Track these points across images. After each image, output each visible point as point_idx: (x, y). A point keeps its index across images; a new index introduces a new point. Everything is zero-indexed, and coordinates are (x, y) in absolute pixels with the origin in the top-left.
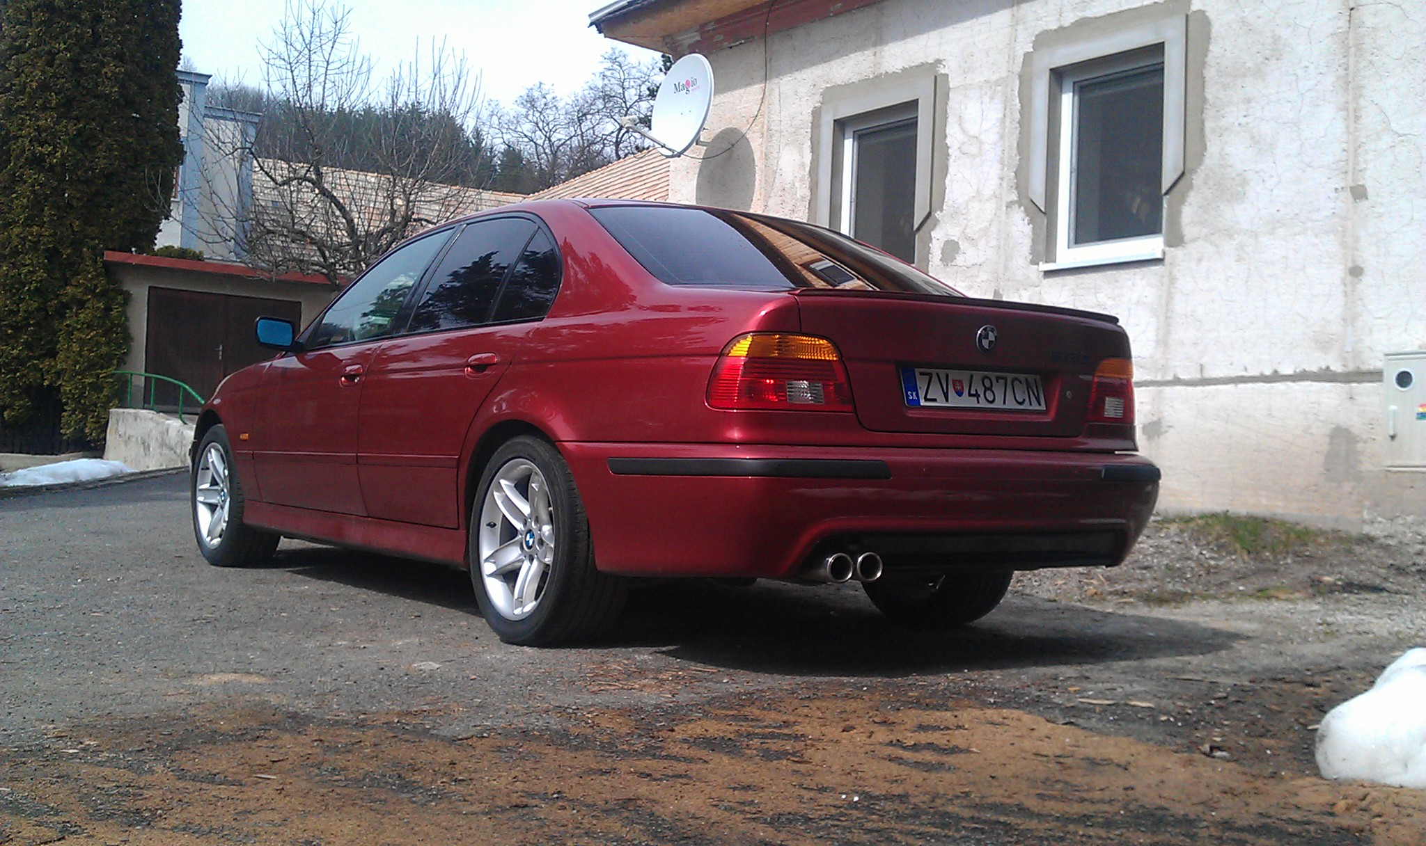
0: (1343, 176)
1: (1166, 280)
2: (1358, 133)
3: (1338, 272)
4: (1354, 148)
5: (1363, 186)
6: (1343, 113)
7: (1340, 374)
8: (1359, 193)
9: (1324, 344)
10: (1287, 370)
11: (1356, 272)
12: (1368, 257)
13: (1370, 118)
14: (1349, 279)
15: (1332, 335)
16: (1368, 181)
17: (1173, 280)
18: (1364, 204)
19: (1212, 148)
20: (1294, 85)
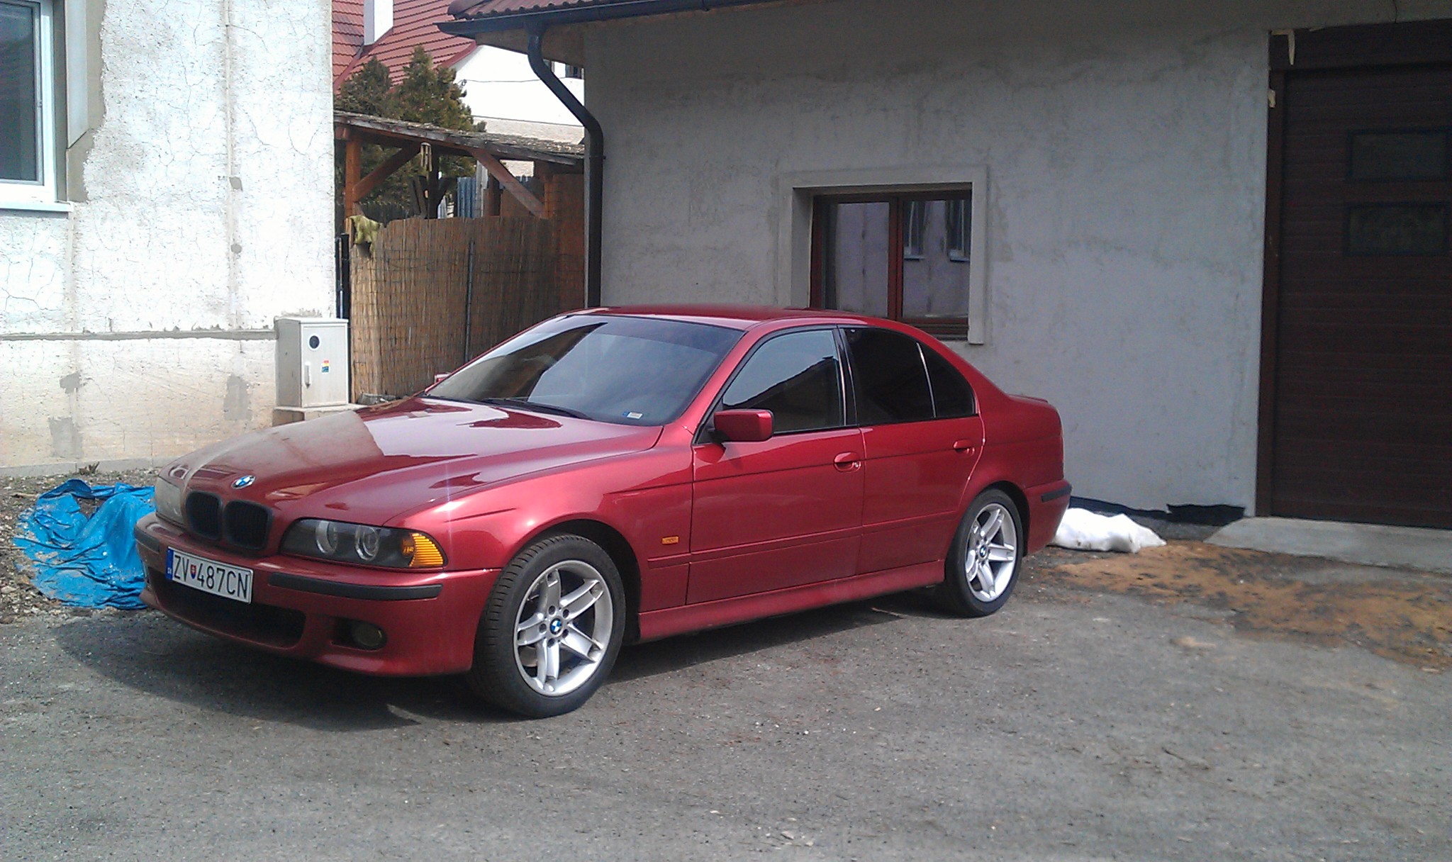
0: (224, 167)
1: (71, 234)
2: (234, 134)
3: (223, 248)
4: (232, 146)
5: (238, 179)
6: (222, 113)
7: (229, 333)
8: (236, 184)
9: (215, 307)
10: (185, 327)
11: (236, 249)
12: (245, 239)
13: (242, 124)
14: (231, 253)
15: (221, 299)
16: (242, 175)
17: (77, 235)
18: (240, 195)
19: (112, 113)
20: (183, 75)
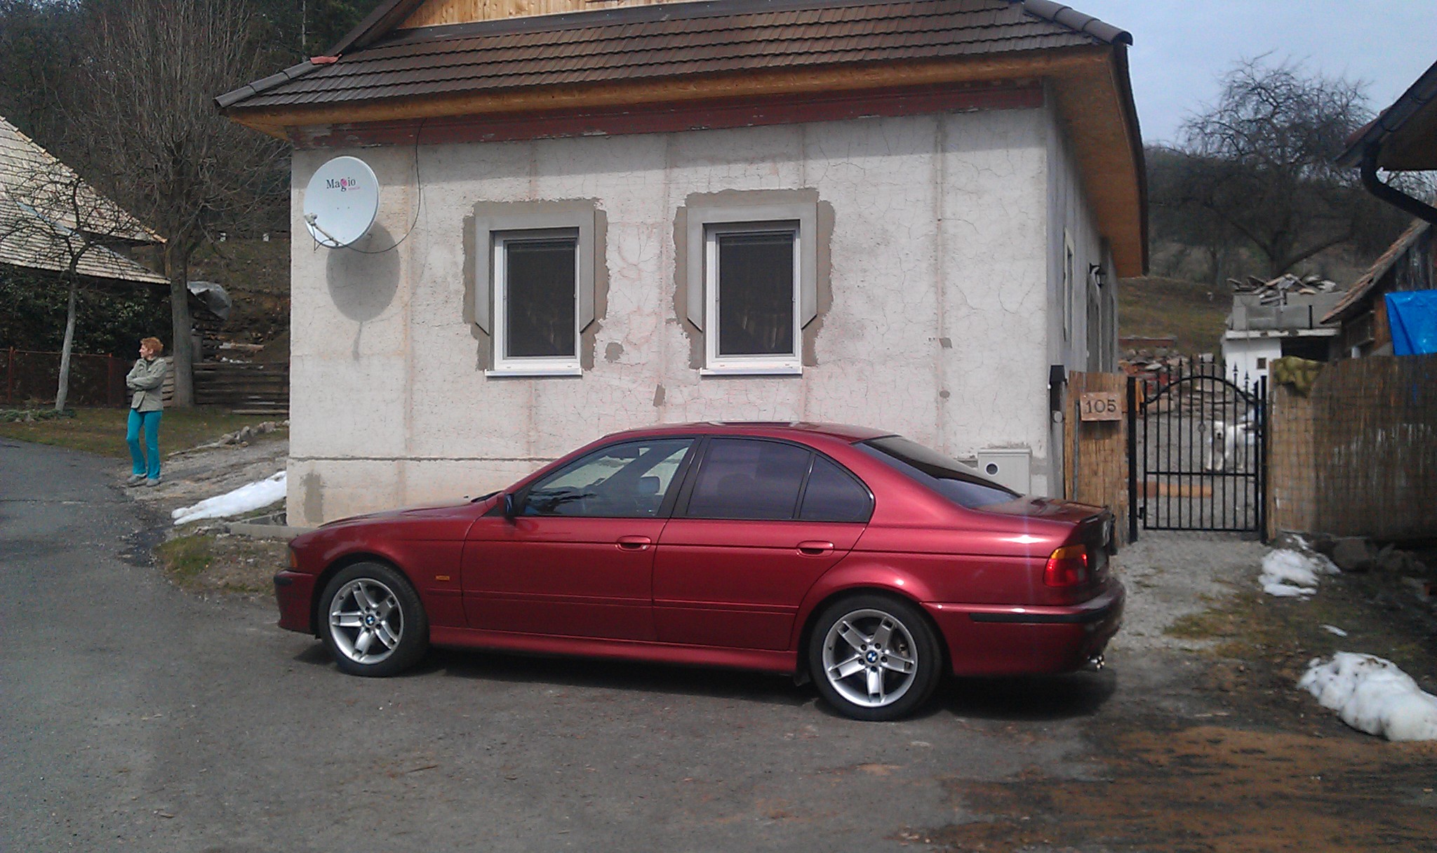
0: (934, 330)
1: (804, 389)
2: (944, 304)
3: (932, 394)
4: (942, 313)
5: (948, 339)
6: (934, 289)
8: (945, 343)
11: (945, 394)
12: (952, 385)
13: (953, 295)
14: (940, 398)
15: (929, 434)
16: (952, 336)
17: (809, 390)
18: (948, 351)
19: (838, 300)
20: (899, 265)
